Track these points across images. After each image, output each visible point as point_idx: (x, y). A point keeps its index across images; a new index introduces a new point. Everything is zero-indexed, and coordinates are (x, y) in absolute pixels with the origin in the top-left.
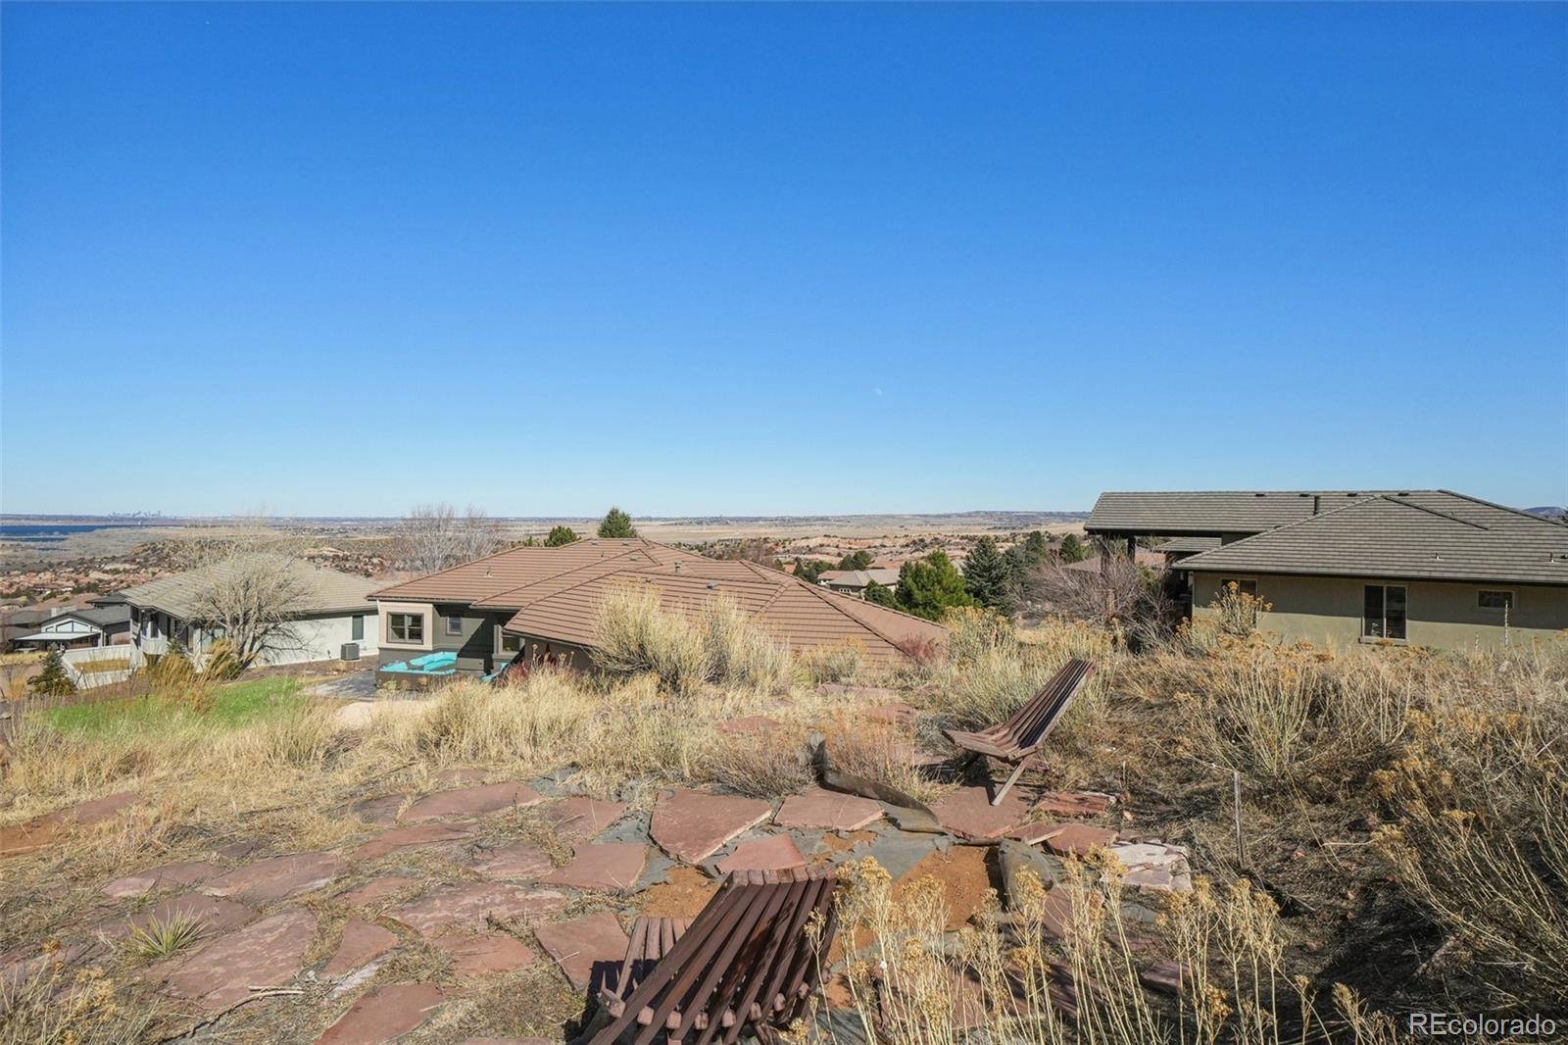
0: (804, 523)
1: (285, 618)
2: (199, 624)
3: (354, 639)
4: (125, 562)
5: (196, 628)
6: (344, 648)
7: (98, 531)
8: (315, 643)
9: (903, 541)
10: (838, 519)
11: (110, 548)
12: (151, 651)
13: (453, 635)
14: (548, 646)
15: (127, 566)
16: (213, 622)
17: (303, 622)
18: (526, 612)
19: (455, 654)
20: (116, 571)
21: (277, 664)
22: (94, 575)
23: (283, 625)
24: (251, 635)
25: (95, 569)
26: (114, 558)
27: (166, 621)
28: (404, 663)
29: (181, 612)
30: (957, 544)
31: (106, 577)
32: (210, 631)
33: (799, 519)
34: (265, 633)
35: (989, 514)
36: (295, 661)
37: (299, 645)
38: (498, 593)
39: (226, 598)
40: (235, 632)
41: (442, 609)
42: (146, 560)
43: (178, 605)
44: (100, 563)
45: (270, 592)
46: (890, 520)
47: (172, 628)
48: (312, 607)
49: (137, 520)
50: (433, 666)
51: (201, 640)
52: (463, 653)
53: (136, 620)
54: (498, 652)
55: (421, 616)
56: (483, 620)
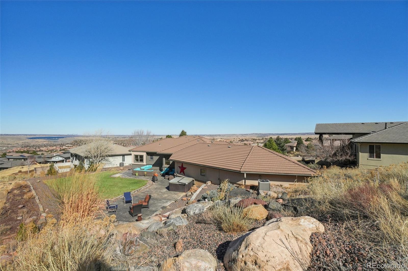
0: (215, 136)
1: (107, 156)
2: (86, 158)
3: (122, 161)
4: (70, 144)
5: (85, 158)
6: (120, 164)
7: (65, 138)
8: (113, 162)
9: (239, 140)
10: (223, 135)
11: (67, 141)
12: (75, 164)
13: (151, 161)
14: (182, 164)
15: (71, 145)
16: (89, 157)
17: (110, 157)
18: (174, 154)
19: (152, 166)
20: (68, 146)
21: (105, 167)
22: (64, 147)
23: (106, 158)
24: (99, 160)
25: (64, 146)
26: (68, 144)
27: (78, 157)
28: (139, 168)
29: (82, 155)
30: (251, 140)
31: (66, 148)
32: (89, 159)
33: (214, 135)
34: (102, 160)
35: (256, 134)
36: (109, 167)
37: (110, 163)
38: (164, 149)
39: (93, 151)
40: (95, 160)
41: (148, 154)
42: (74, 144)
43: (81, 153)
44: (65, 145)
45: (103, 150)
46: (234, 135)
47: (80, 158)
48: (113, 154)
49: (73, 135)
50: (147, 169)
51: (87, 161)
52: (154, 165)
53: (72, 157)
54: (164, 165)
55: (143, 156)
56: (159, 157)
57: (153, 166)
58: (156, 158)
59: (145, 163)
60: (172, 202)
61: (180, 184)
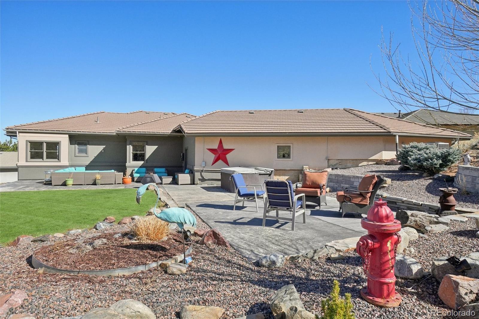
13: (80, 156)
19: (84, 168)
41: (74, 138)
54: (129, 162)
55: (59, 143)
56: (104, 146)
57: (87, 169)
58: (95, 150)
59: (65, 162)
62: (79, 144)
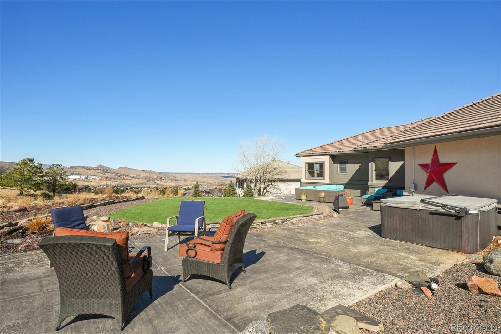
1: (275, 181)
13: (341, 175)
19: (343, 186)
52: (347, 186)
54: (372, 181)
55: (323, 163)
56: (360, 164)
57: (345, 187)
58: (352, 168)
59: (327, 179)
60: (393, 284)
61: (432, 213)
62: (340, 163)
